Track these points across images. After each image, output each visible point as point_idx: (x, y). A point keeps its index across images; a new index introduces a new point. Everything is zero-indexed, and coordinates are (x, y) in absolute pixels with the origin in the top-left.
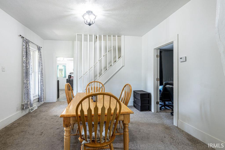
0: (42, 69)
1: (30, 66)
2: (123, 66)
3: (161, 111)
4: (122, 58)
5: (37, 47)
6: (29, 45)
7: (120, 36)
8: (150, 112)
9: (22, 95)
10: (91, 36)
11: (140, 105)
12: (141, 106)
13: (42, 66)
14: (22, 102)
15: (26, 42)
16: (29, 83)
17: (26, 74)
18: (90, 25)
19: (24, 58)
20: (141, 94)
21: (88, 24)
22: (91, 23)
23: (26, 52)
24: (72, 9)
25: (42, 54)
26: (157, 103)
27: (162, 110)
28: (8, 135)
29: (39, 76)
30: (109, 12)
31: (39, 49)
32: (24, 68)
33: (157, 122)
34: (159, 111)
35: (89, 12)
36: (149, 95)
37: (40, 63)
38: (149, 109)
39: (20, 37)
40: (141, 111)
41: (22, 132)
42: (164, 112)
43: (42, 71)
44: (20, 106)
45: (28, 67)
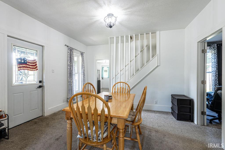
0: (84, 70)
1: (73, 68)
2: (158, 66)
3: (210, 125)
4: (157, 56)
5: (80, 53)
6: (72, 52)
7: (155, 33)
8: (192, 123)
9: (67, 90)
10: (122, 37)
11: (177, 112)
12: (178, 114)
13: (84, 68)
14: (68, 96)
15: (71, 50)
16: (73, 82)
17: (70, 74)
18: (111, 28)
19: (68, 62)
20: (178, 99)
21: (109, 26)
22: (112, 25)
23: (71, 58)
24: (94, 16)
25: (84, 58)
26: (203, 113)
27: (213, 123)
28: (53, 119)
29: (82, 76)
30: (129, 10)
31: (82, 54)
32: (69, 70)
33: (194, 138)
34: (205, 124)
35: (110, 15)
36: (190, 102)
37: (82, 65)
38: (191, 119)
39: (66, 47)
40: (178, 120)
41: (61, 118)
42: (216, 127)
43: (84, 72)
44: (66, 99)
45: (72, 69)
